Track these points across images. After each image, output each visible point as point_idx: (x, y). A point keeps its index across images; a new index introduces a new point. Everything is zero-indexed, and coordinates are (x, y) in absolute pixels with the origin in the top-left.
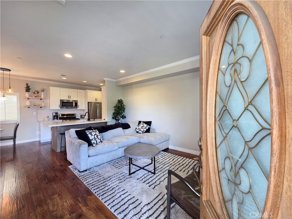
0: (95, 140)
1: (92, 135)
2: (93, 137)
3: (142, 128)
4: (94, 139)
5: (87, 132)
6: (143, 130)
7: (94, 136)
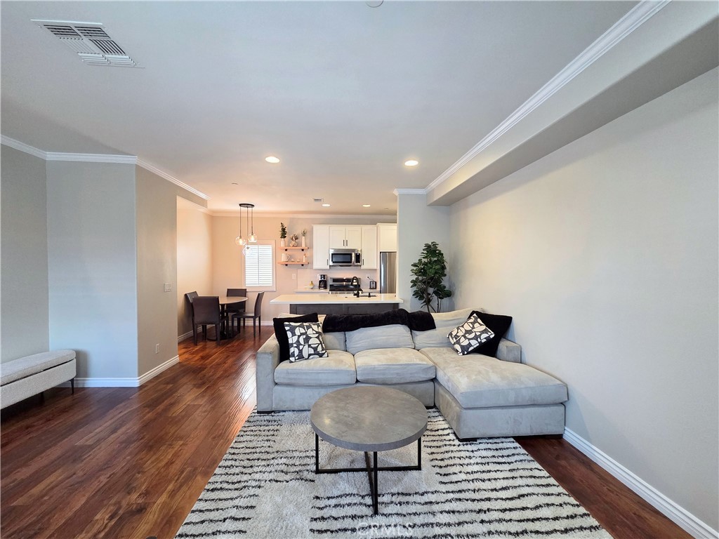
0: (298, 347)
1: (294, 334)
2: (295, 338)
3: (464, 336)
4: (295, 345)
5: (287, 326)
6: (465, 343)
7: (299, 336)
